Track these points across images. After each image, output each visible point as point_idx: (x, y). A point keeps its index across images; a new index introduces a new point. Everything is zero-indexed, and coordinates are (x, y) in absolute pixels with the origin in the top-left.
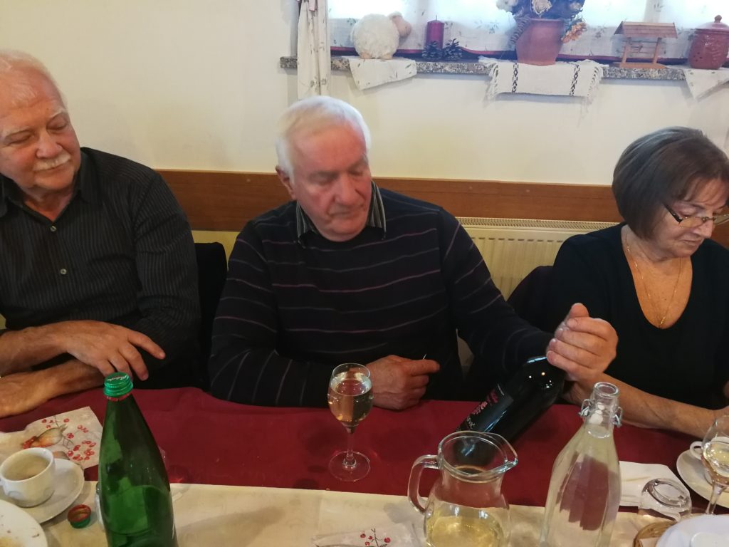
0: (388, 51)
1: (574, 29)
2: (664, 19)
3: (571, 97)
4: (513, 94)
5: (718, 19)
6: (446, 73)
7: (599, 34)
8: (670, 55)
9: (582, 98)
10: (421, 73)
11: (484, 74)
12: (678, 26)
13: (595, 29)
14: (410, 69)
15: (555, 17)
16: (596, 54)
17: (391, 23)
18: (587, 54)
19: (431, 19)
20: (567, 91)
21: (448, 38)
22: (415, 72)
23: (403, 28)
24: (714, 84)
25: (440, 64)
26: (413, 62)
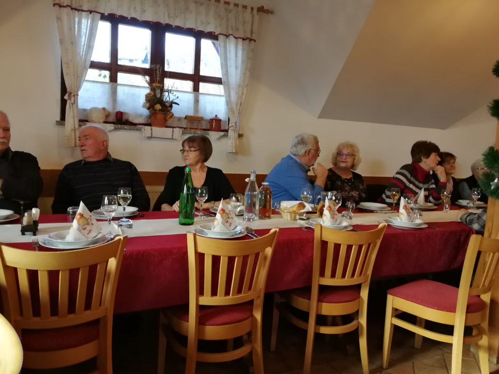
0: (102, 120)
1: (170, 115)
2: (200, 115)
3: (172, 139)
4: (151, 138)
5: (216, 116)
6: (125, 129)
7: (179, 119)
8: (204, 128)
9: (176, 139)
10: (115, 129)
11: (140, 130)
12: (204, 118)
13: (177, 118)
14: (111, 127)
15: (163, 111)
16: (179, 126)
17: (103, 111)
18: (176, 126)
19: (118, 110)
20: (170, 136)
21: (125, 118)
22: (113, 128)
23: (107, 113)
24: (218, 136)
25: (123, 126)
26: (112, 125)
